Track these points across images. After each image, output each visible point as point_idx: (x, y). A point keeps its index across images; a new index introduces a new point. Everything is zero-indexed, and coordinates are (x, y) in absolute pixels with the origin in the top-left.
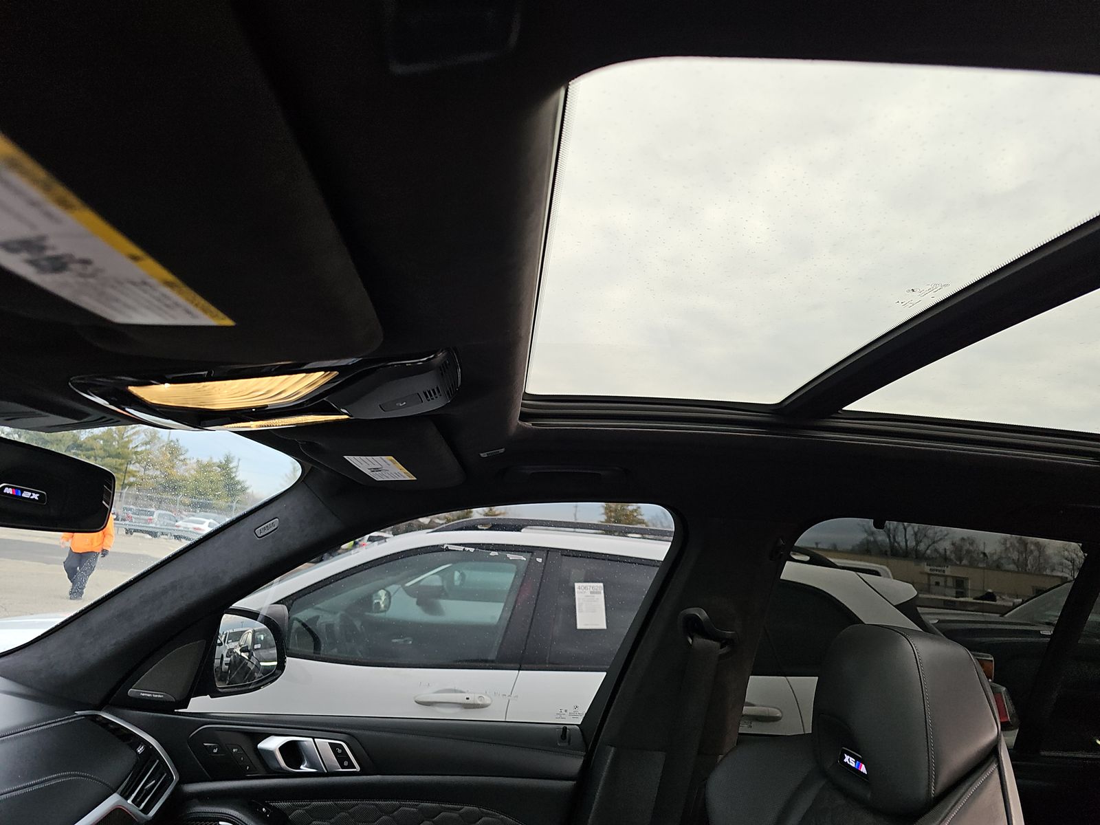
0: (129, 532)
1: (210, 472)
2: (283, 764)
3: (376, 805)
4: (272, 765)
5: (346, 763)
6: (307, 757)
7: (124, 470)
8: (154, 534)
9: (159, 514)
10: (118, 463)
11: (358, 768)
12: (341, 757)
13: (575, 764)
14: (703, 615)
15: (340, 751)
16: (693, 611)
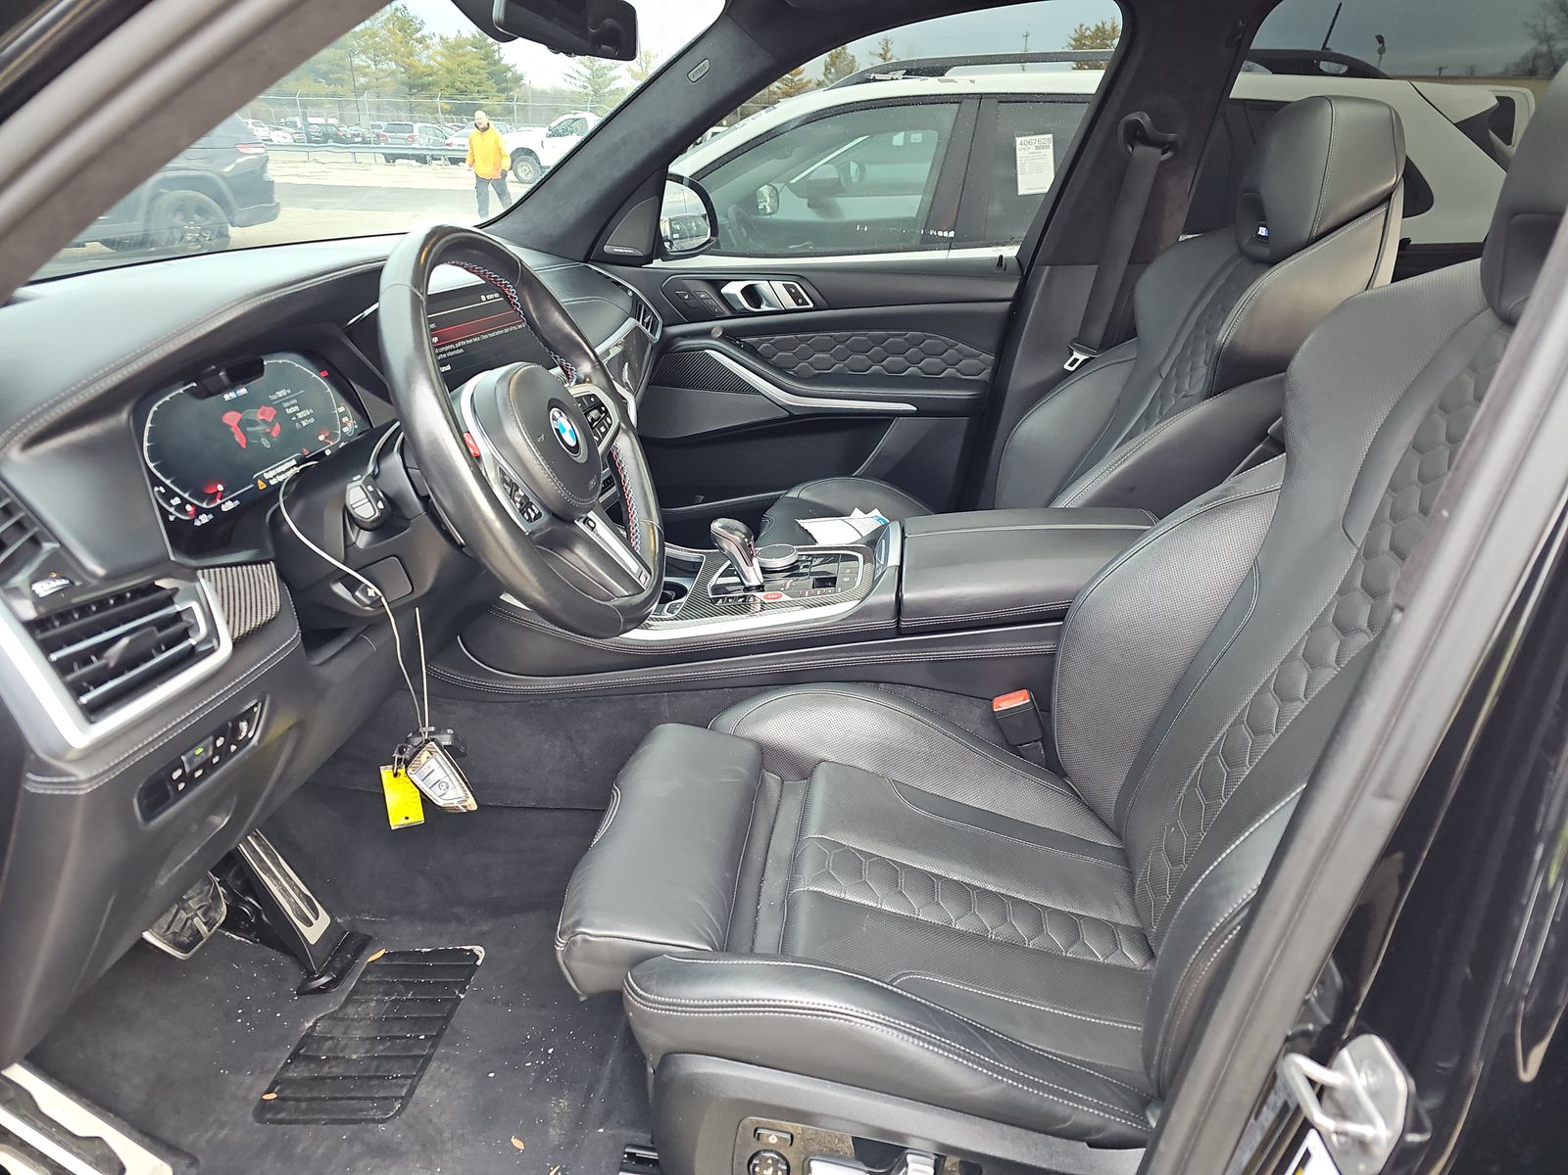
0: (391, 158)
1: (464, 55)
2: (746, 305)
3: (831, 336)
4: (737, 307)
5: (800, 301)
6: (766, 300)
7: (349, 66)
8: (422, 159)
9: (420, 128)
10: (338, 57)
11: (811, 305)
12: (796, 296)
13: (1010, 290)
14: (1145, 119)
15: (793, 291)
16: (1134, 116)
